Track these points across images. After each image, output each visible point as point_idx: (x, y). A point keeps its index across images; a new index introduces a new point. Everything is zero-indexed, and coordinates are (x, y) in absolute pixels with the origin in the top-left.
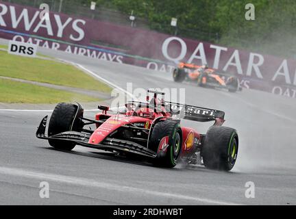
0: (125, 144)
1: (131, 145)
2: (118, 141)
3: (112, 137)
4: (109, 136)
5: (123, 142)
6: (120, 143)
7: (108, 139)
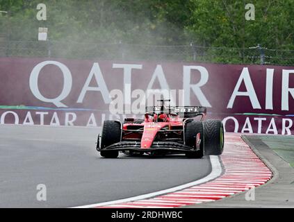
0: (169, 144)
1: (173, 145)
2: (163, 143)
3: (157, 141)
5: (167, 143)
6: (164, 144)
7: (154, 143)
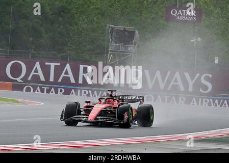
1: (110, 119)
2: (103, 117)
4: (97, 116)
5: (105, 117)
